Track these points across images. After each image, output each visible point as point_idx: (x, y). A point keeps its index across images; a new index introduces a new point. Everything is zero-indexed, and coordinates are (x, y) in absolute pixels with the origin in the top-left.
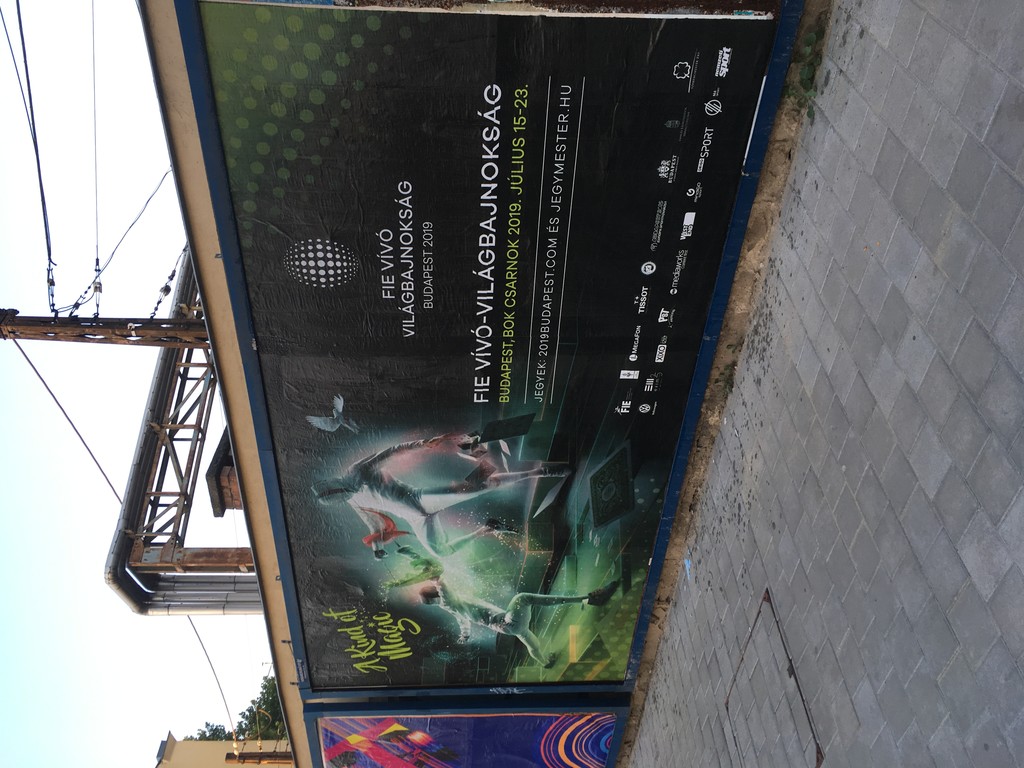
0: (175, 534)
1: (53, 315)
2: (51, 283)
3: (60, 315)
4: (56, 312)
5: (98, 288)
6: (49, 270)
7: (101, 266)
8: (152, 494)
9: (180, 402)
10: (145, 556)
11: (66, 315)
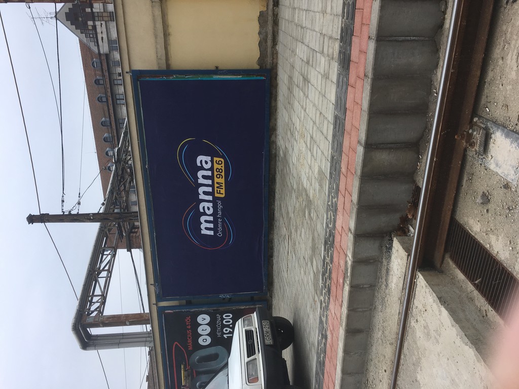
0: (99, 311)
1: (62, 213)
2: (63, 201)
3: (65, 214)
4: (64, 212)
5: (79, 203)
6: (63, 196)
7: (81, 196)
8: (90, 296)
9: (101, 262)
10: (88, 319)
11: (67, 213)
